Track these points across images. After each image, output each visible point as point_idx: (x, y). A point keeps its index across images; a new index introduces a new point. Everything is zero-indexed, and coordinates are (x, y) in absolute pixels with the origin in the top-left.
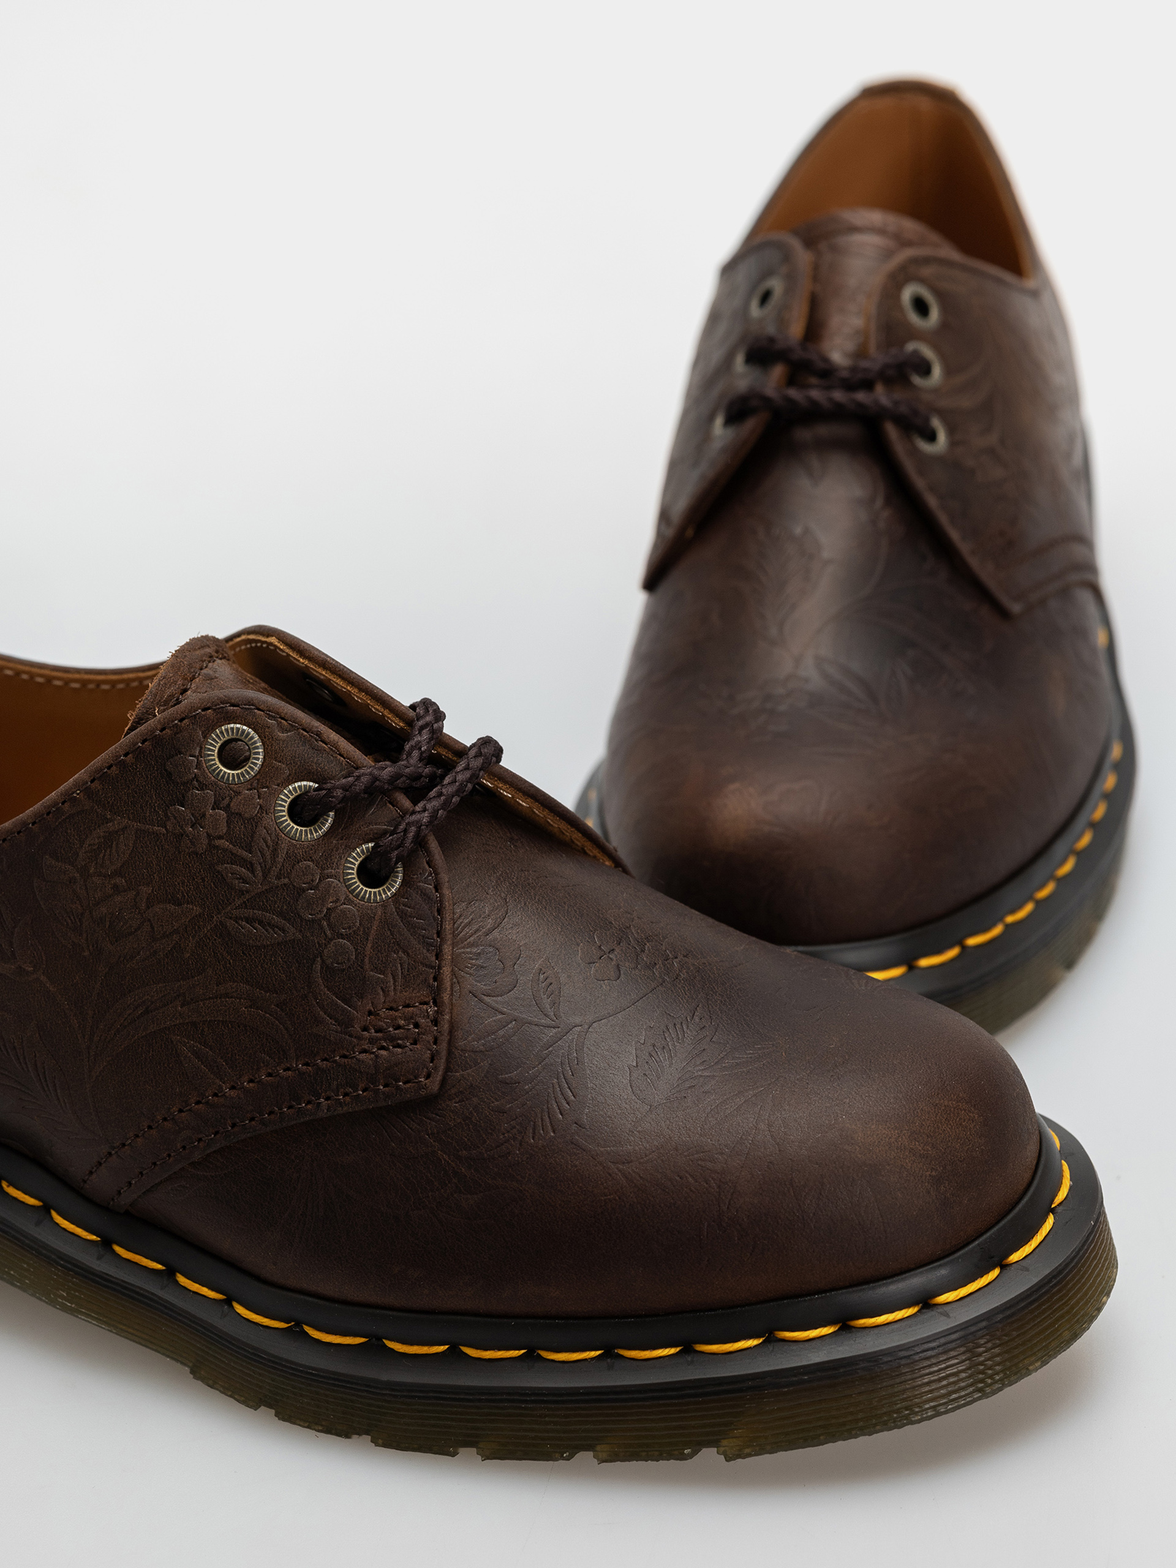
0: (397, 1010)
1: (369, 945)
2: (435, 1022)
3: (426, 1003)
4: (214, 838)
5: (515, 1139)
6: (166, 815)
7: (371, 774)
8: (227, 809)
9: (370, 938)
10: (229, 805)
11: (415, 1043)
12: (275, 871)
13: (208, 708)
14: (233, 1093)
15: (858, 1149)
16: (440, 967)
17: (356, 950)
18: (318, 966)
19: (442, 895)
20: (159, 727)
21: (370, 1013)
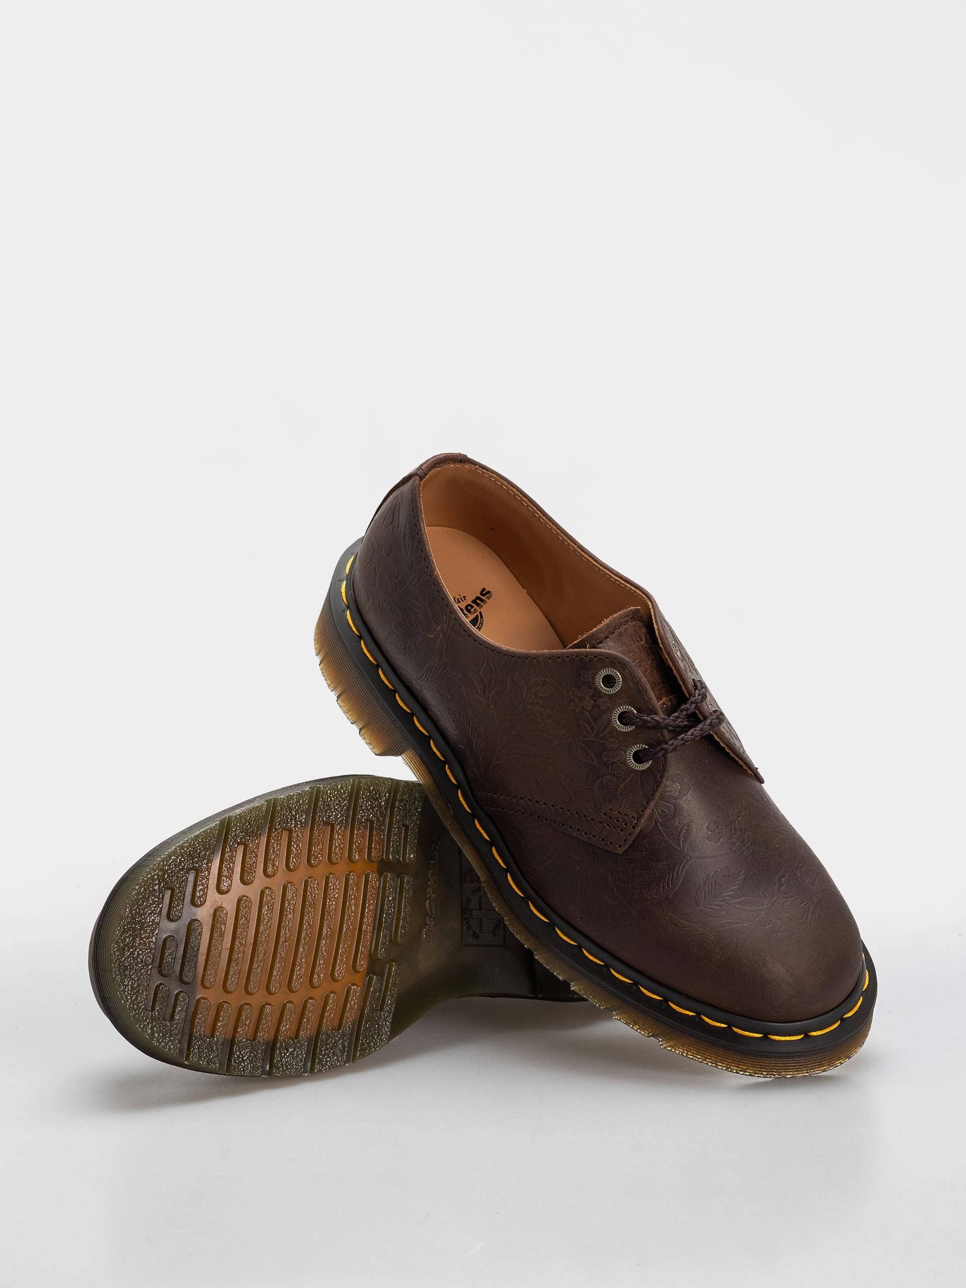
0: (621, 814)
1: (623, 784)
2: (634, 827)
3: (634, 818)
4: (584, 710)
5: (640, 889)
6: (571, 689)
7: (658, 721)
8: (595, 701)
9: (625, 782)
10: (597, 700)
11: (622, 830)
12: (601, 735)
13: (608, 658)
14: (544, 806)
15: (766, 970)
16: (646, 808)
17: (617, 783)
18: (599, 781)
19: (661, 781)
20: (585, 654)
21: (610, 809)
